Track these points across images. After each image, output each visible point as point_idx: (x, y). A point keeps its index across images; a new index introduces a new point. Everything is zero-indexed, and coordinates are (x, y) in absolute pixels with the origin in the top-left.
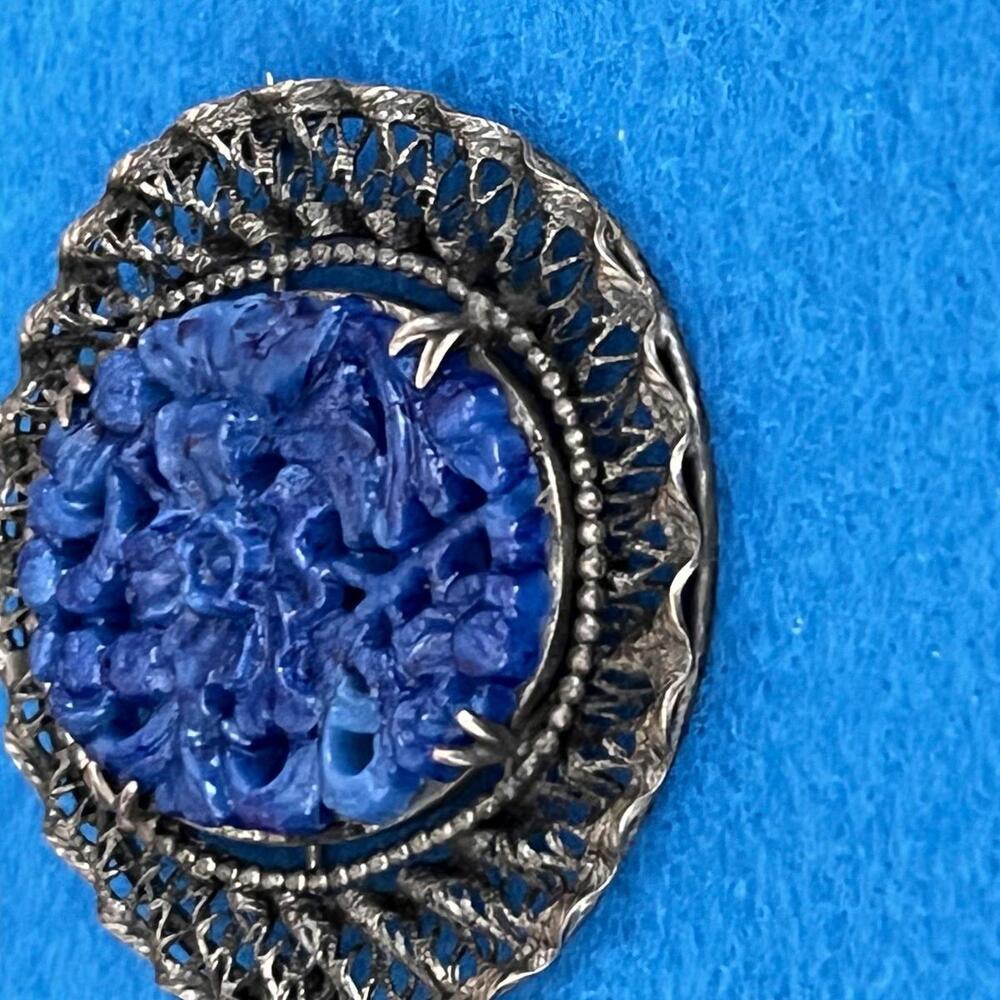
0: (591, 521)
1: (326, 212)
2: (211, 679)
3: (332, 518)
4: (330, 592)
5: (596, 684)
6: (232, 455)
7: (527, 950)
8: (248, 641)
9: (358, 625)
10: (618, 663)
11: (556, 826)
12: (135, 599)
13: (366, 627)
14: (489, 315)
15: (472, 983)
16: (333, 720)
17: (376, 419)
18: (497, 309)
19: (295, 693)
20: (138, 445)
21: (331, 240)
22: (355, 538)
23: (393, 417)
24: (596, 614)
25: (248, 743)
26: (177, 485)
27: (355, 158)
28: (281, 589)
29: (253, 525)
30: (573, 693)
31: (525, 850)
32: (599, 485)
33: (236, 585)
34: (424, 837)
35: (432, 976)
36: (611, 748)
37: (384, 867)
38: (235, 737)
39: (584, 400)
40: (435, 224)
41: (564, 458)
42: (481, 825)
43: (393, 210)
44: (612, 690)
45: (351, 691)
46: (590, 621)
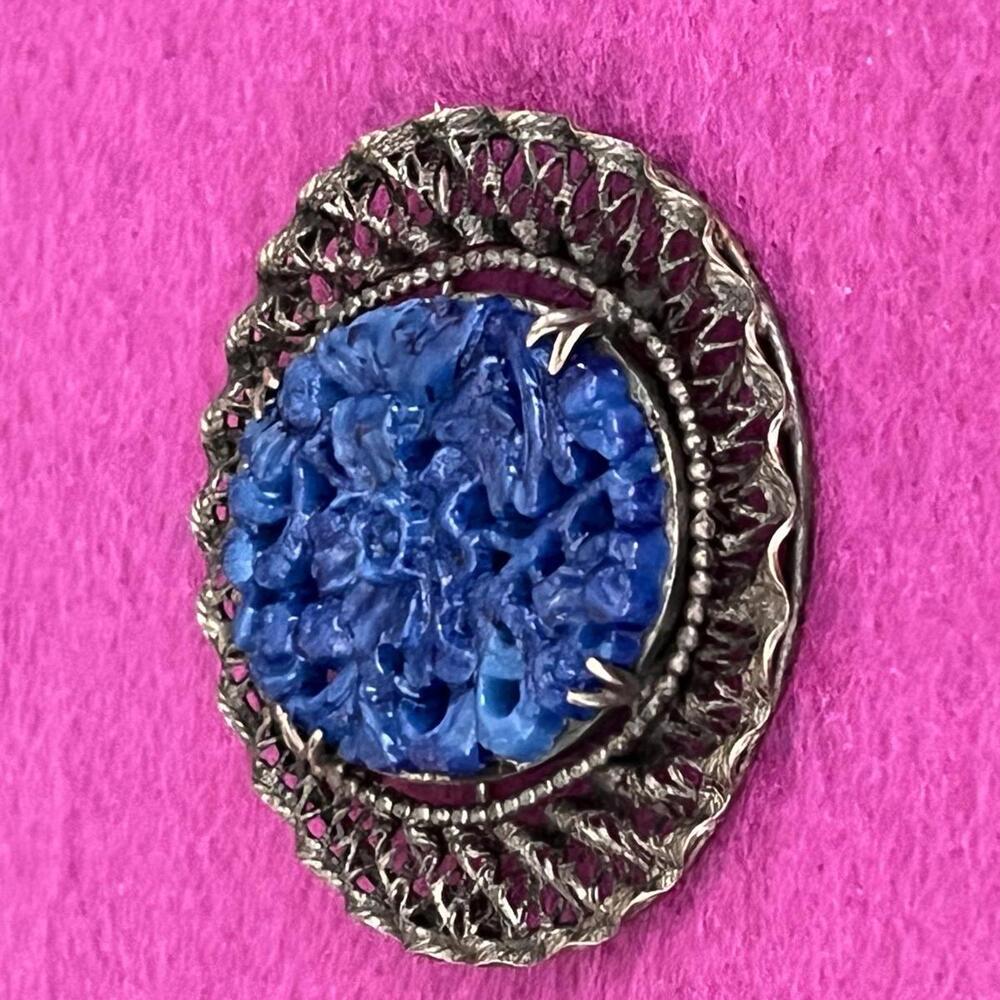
0: (702, 488)
1: (479, 223)
2: (383, 639)
3: (480, 491)
4: (481, 557)
5: (709, 633)
6: (396, 441)
7: (656, 872)
8: (413, 604)
9: (504, 585)
10: (727, 614)
11: (676, 760)
12: (319, 574)
13: (511, 586)
14: (615, 309)
15: (609, 901)
16: (485, 669)
17: (514, 402)
18: (622, 304)
19: (453, 647)
20: (318, 438)
21: (482, 248)
22: (499, 508)
23: (528, 398)
24: (708, 571)
25: (417, 695)
26: (351, 470)
27: (503, 175)
28: (440, 558)
29: (416, 502)
30: (689, 642)
31: (651, 782)
32: (709, 457)
33: (401, 555)
34: (564, 772)
35: (575, 896)
36: (722, 689)
37: (532, 800)
38: (404, 690)
39: (696, 383)
40: (571, 231)
41: (678, 433)
42: (614, 760)
43: (535, 220)
44: (723, 638)
45: (500, 644)
46: (702, 577)
